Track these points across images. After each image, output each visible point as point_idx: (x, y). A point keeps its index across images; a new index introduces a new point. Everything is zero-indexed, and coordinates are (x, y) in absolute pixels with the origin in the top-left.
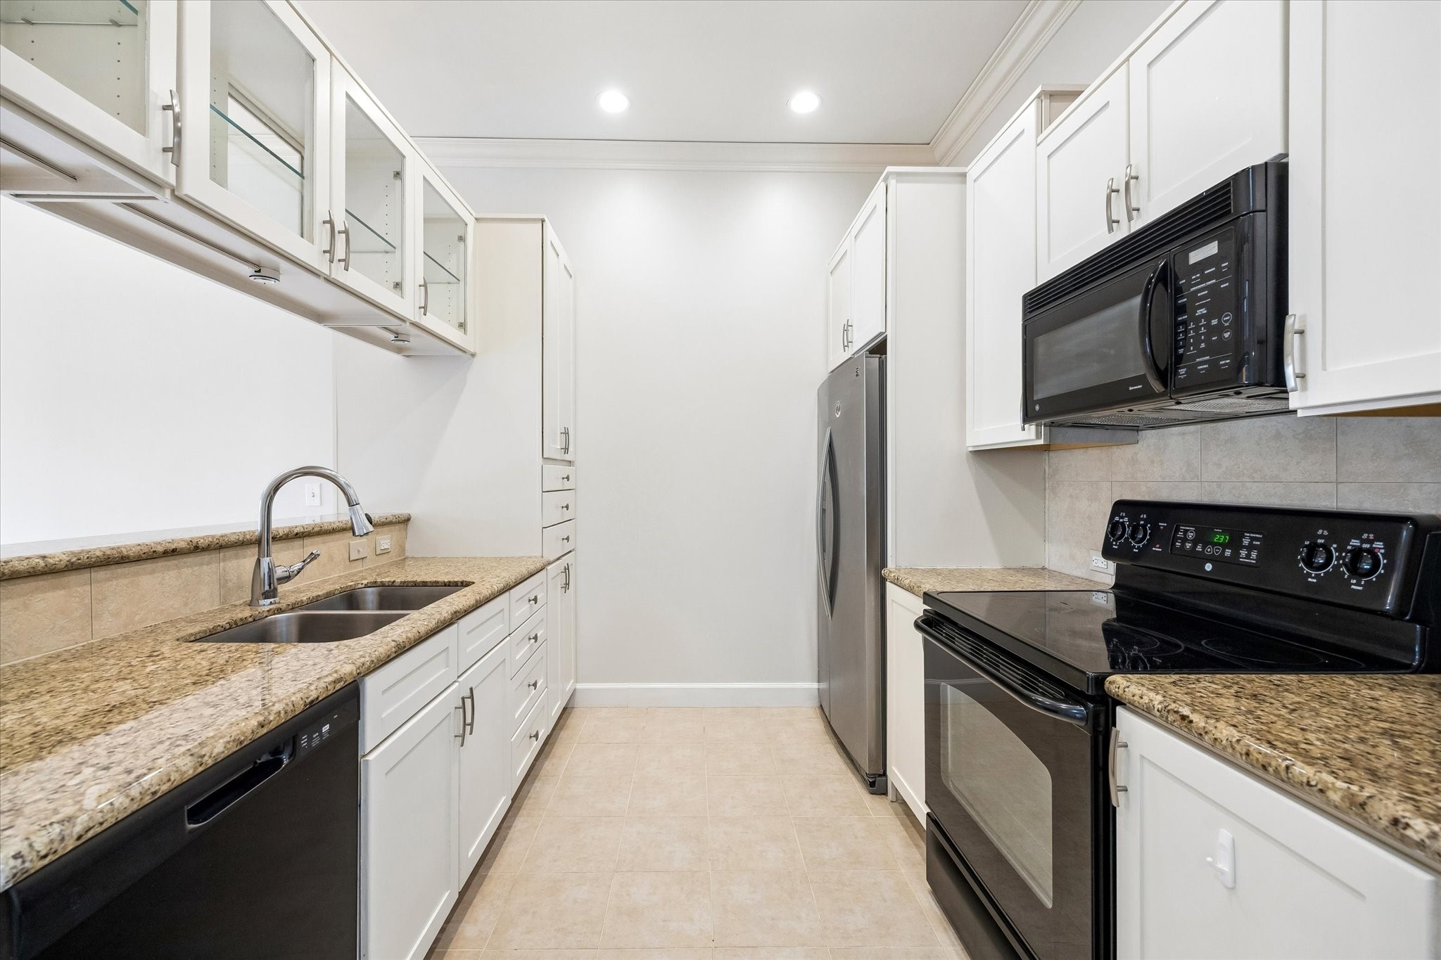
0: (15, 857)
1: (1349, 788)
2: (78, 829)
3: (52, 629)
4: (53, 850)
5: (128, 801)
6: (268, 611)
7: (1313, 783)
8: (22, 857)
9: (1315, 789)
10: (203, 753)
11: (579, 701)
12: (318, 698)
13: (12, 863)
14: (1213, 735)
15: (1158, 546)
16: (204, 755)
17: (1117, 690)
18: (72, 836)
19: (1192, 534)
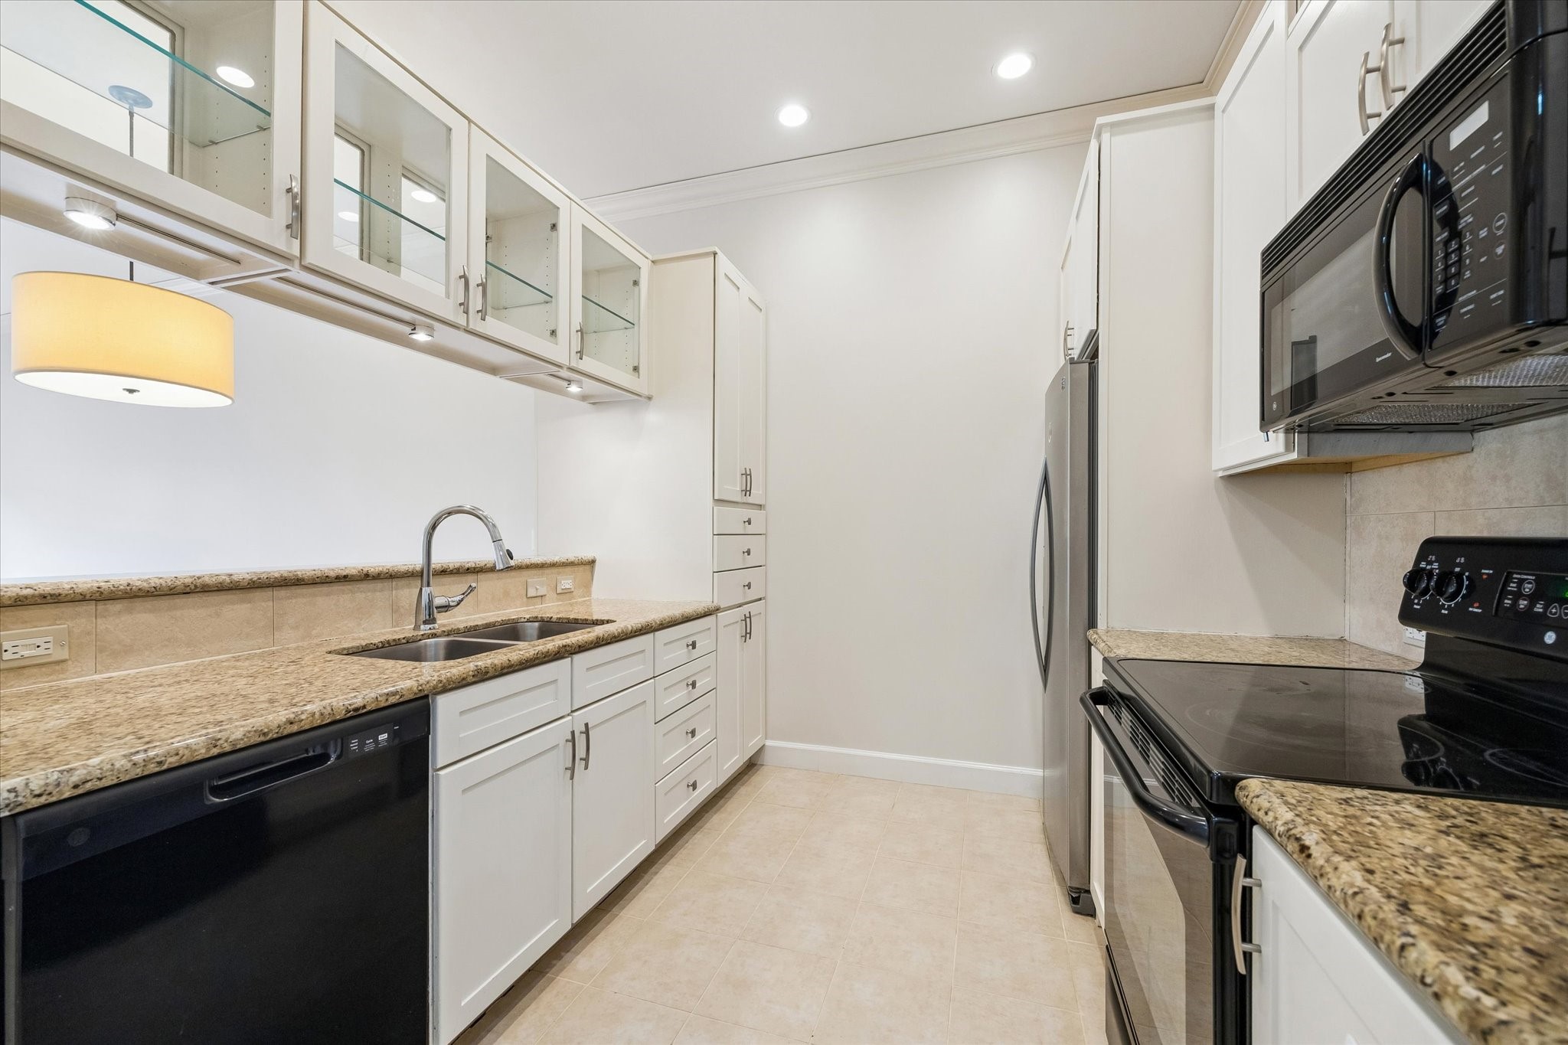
0: (9, 791)
1: (1478, 1000)
2: (75, 779)
3: (239, 635)
4: (47, 792)
5: (130, 765)
6: (422, 635)
7: (1428, 980)
8: (16, 792)
9: (1430, 991)
10: (219, 737)
11: (768, 758)
12: (364, 707)
13: (5, 795)
14: (1329, 879)
15: (1476, 605)
16: (219, 739)
17: (1245, 799)
18: (68, 785)
19: (1530, 586)
